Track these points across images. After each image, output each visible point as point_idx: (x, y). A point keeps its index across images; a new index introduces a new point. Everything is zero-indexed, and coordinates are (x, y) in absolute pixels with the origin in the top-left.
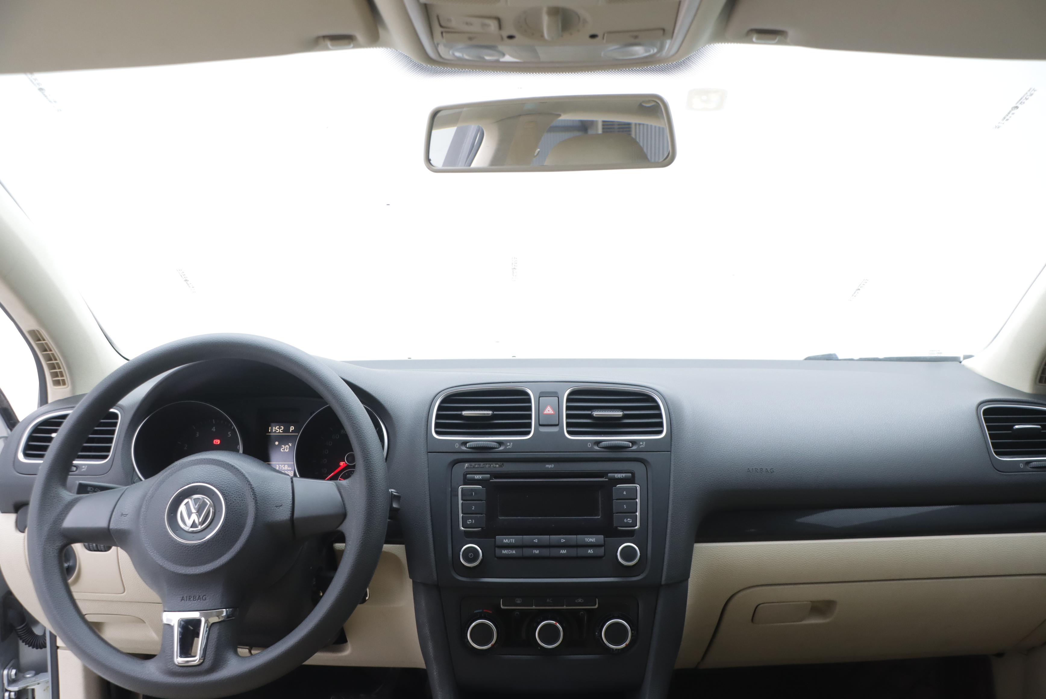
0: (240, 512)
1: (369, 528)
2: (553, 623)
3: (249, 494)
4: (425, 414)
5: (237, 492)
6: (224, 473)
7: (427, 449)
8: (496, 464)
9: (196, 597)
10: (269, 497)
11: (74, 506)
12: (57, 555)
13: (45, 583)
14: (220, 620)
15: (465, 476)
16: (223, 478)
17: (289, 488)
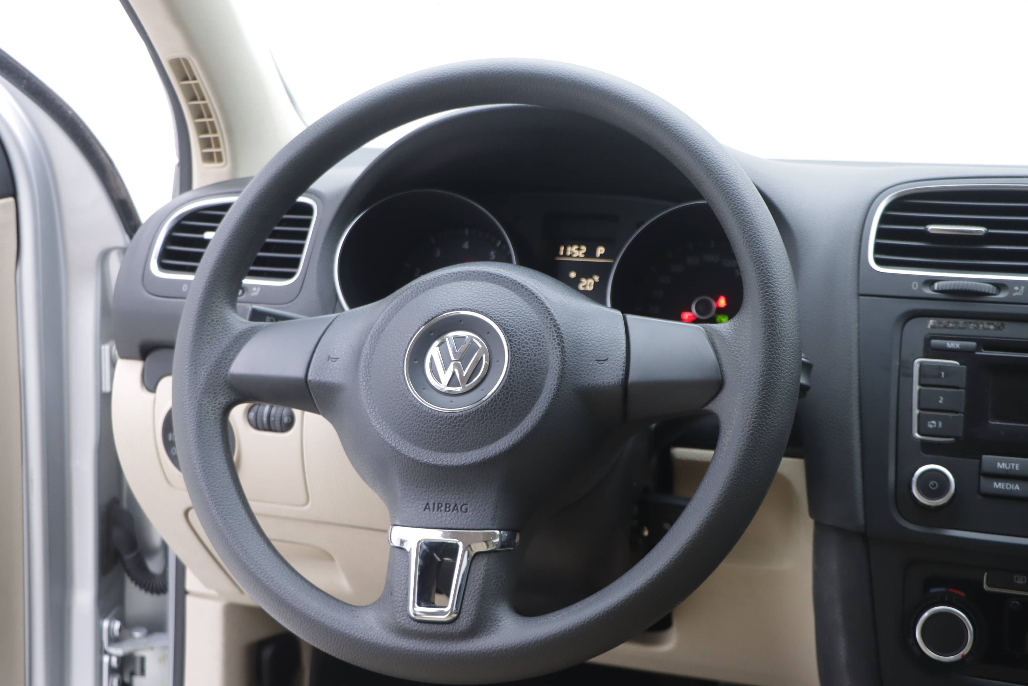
0: (535, 365)
1: (766, 408)
3: (551, 336)
4: (856, 227)
5: (529, 330)
6: (509, 298)
7: (858, 289)
8: (989, 324)
9: (450, 506)
10: (586, 344)
11: (249, 339)
12: (219, 417)
13: (199, 462)
14: (489, 549)
15: (927, 341)
16: (506, 304)
17: (620, 331)
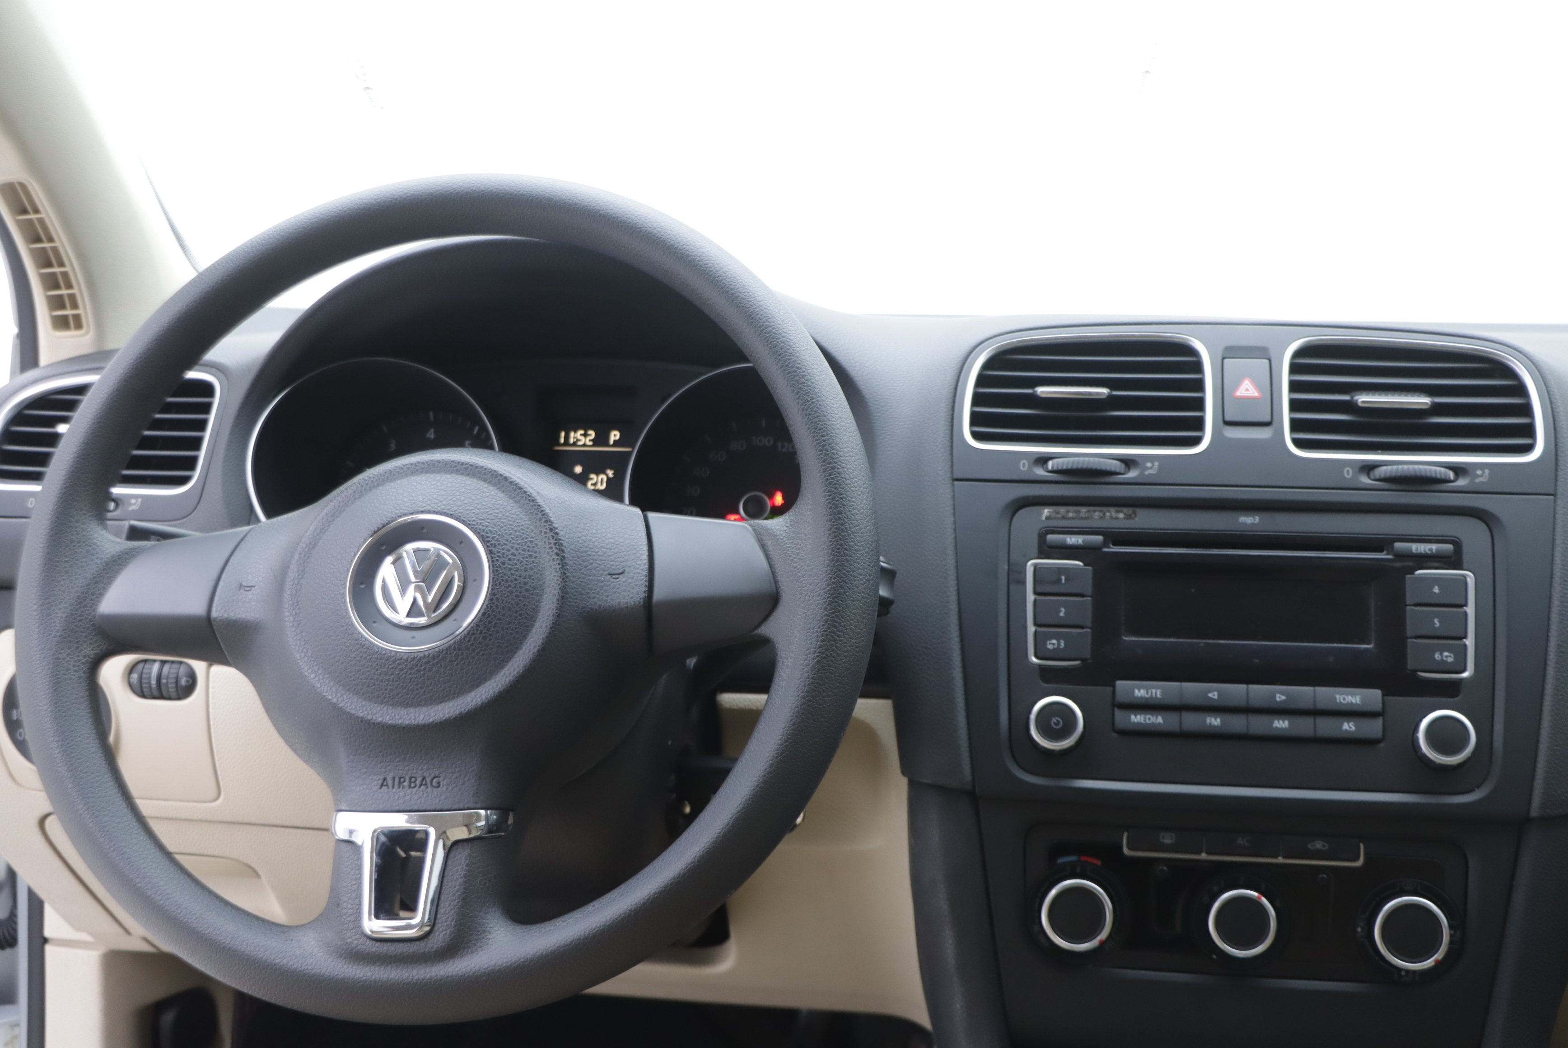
0: (525, 584)
1: (835, 627)
2: (1254, 896)
3: (547, 543)
4: (946, 392)
5: (517, 537)
6: (487, 494)
7: (952, 472)
8: (1118, 512)
9: (416, 781)
10: (594, 554)
11: (125, 566)
12: (84, 676)
13: (57, 739)
14: (471, 836)
15: (1042, 536)
16: (484, 504)
17: (640, 535)
